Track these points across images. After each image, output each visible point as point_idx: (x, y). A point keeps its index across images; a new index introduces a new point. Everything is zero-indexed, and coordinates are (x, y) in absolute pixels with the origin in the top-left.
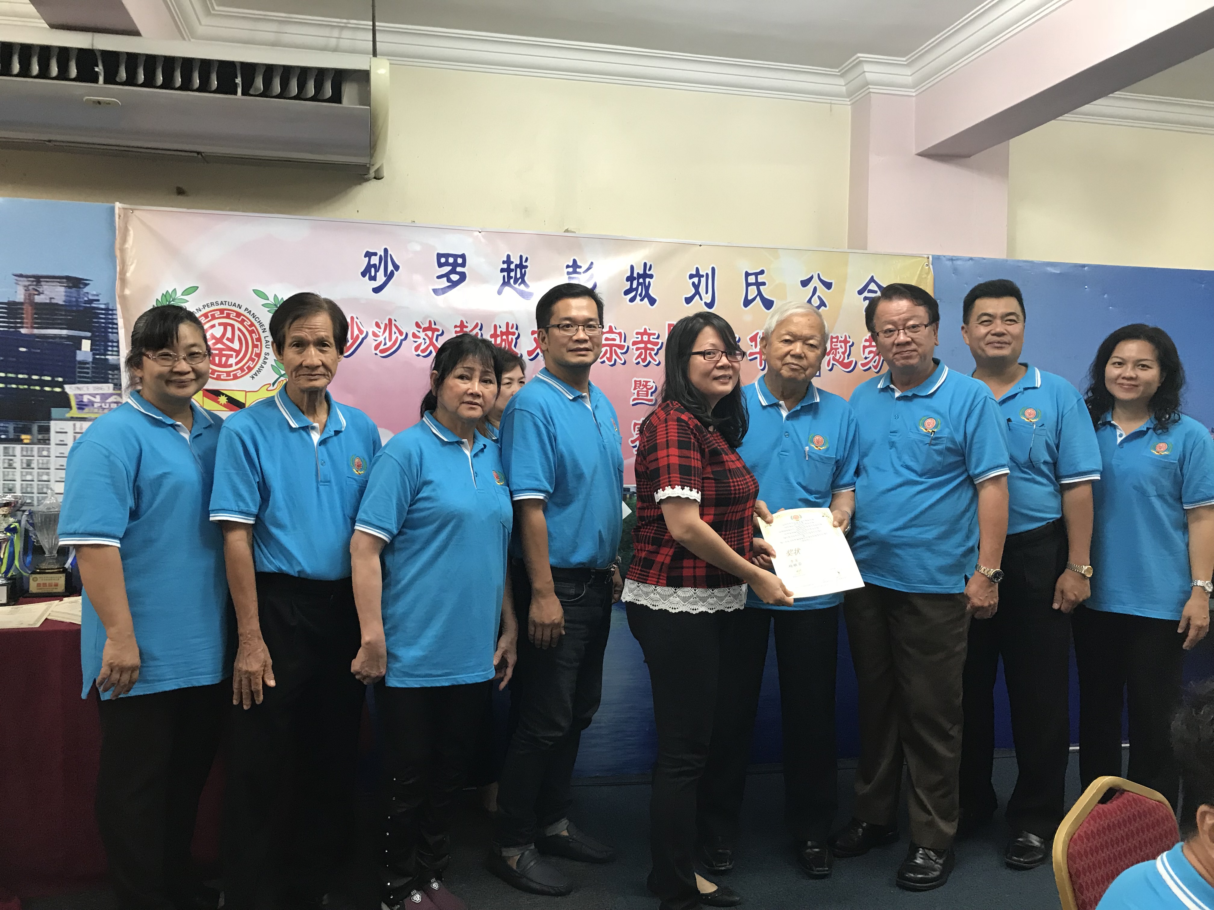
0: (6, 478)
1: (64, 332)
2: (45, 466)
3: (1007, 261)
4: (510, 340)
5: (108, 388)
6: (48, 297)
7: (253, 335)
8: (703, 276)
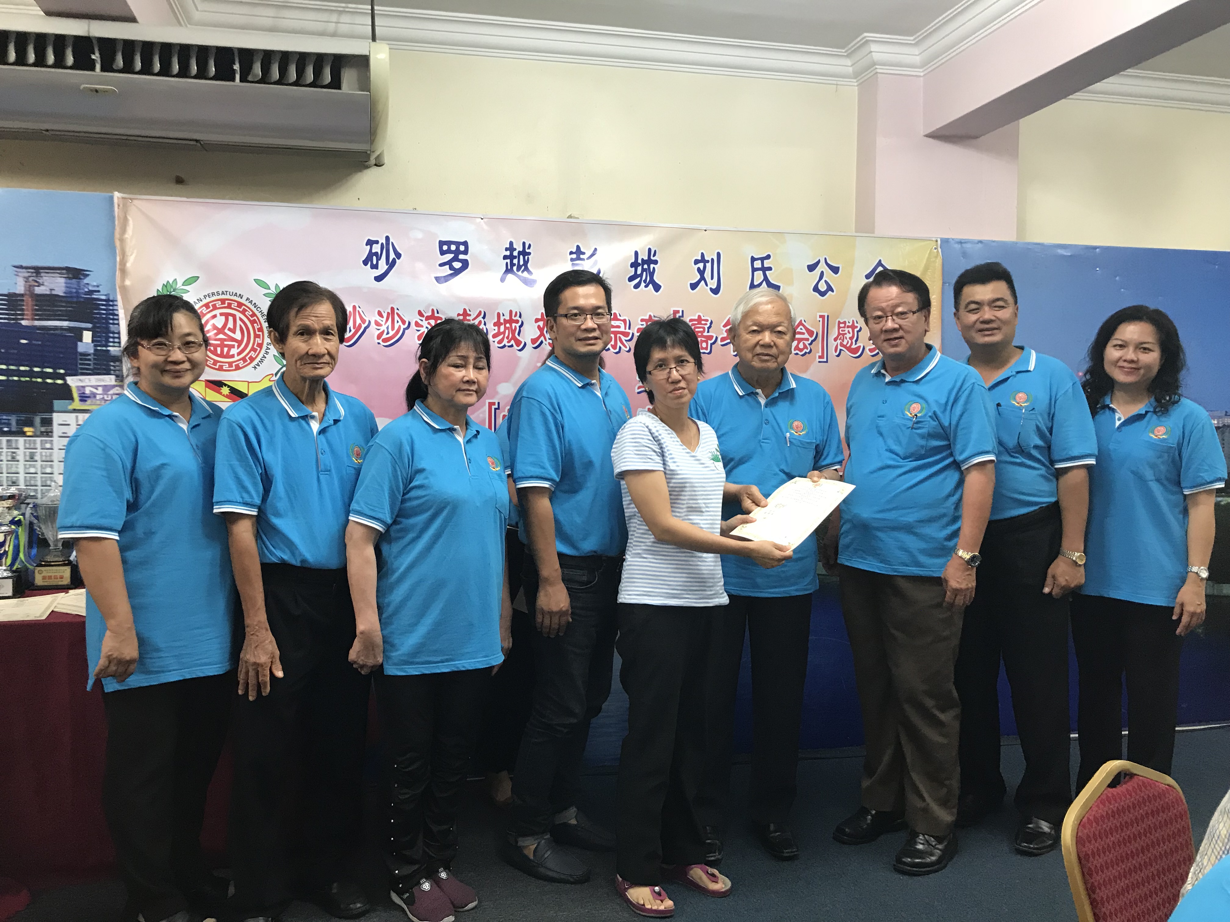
0: (9, 471)
1: (65, 324)
2: (48, 459)
3: (1017, 243)
4: (513, 328)
5: (110, 380)
6: (48, 289)
7: (255, 325)
8: (708, 261)
